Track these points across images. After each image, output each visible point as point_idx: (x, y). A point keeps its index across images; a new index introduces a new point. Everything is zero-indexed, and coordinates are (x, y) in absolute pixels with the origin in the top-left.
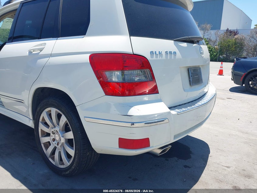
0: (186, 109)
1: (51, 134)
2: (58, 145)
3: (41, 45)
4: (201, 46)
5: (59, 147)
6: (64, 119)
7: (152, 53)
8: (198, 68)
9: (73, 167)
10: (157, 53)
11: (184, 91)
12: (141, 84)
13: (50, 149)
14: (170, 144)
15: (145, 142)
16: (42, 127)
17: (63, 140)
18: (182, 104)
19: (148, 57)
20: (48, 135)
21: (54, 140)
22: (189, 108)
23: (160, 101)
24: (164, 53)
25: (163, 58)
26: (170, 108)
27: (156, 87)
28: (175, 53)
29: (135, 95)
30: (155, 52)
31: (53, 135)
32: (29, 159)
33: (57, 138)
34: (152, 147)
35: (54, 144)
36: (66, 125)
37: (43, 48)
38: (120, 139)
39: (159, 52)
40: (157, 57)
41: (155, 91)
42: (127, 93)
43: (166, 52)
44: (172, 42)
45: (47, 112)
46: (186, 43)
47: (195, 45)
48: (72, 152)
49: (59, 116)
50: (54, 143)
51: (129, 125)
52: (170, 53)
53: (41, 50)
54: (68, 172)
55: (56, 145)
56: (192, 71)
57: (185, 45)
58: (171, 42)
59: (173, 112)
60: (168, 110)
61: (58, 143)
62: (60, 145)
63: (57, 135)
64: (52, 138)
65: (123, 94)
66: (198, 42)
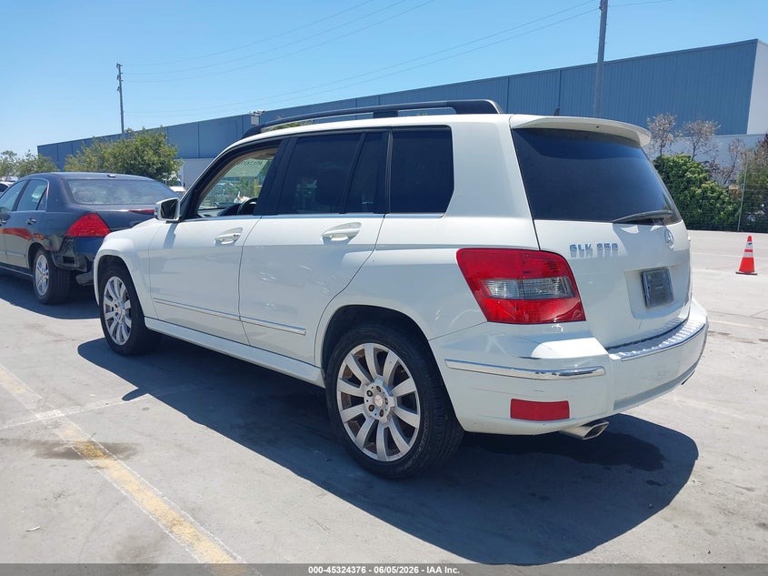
0: (629, 354)
1: (366, 398)
2: (381, 415)
3: (349, 225)
4: (668, 227)
5: (383, 419)
6: (392, 359)
7: (573, 247)
8: (663, 271)
9: (420, 449)
10: (583, 247)
11: (635, 317)
12: (549, 303)
13: (364, 431)
14: (606, 419)
15: (560, 410)
16: (343, 387)
17: (392, 402)
18: (629, 342)
19: (566, 255)
20: (358, 401)
21: (372, 408)
22: (634, 352)
23: (587, 334)
24: (594, 248)
25: (593, 256)
26: (607, 349)
27: (580, 306)
28: (615, 246)
29: (539, 322)
30: (579, 246)
31: (370, 399)
32: (316, 451)
33: (379, 401)
34: (574, 419)
35: (373, 416)
36: (398, 368)
37: (357, 233)
38: (513, 401)
39: (586, 245)
40: (582, 255)
41: (576, 315)
42: (527, 316)
43: (599, 245)
44: (609, 225)
45: (355, 356)
46: (636, 226)
47: (655, 227)
48: (413, 419)
49: (381, 358)
50: (372, 414)
51: (533, 375)
52: (607, 246)
53: (351, 236)
54: (410, 462)
55: (378, 418)
56: (649, 278)
57: (634, 229)
58: (607, 227)
59: (613, 357)
60: (605, 352)
61: (382, 411)
62: (386, 414)
63: (378, 397)
64: (367, 404)
65: (519, 320)
66: (661, 221)
